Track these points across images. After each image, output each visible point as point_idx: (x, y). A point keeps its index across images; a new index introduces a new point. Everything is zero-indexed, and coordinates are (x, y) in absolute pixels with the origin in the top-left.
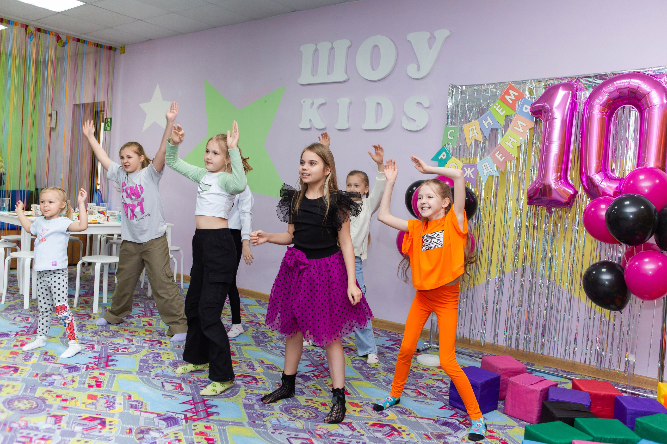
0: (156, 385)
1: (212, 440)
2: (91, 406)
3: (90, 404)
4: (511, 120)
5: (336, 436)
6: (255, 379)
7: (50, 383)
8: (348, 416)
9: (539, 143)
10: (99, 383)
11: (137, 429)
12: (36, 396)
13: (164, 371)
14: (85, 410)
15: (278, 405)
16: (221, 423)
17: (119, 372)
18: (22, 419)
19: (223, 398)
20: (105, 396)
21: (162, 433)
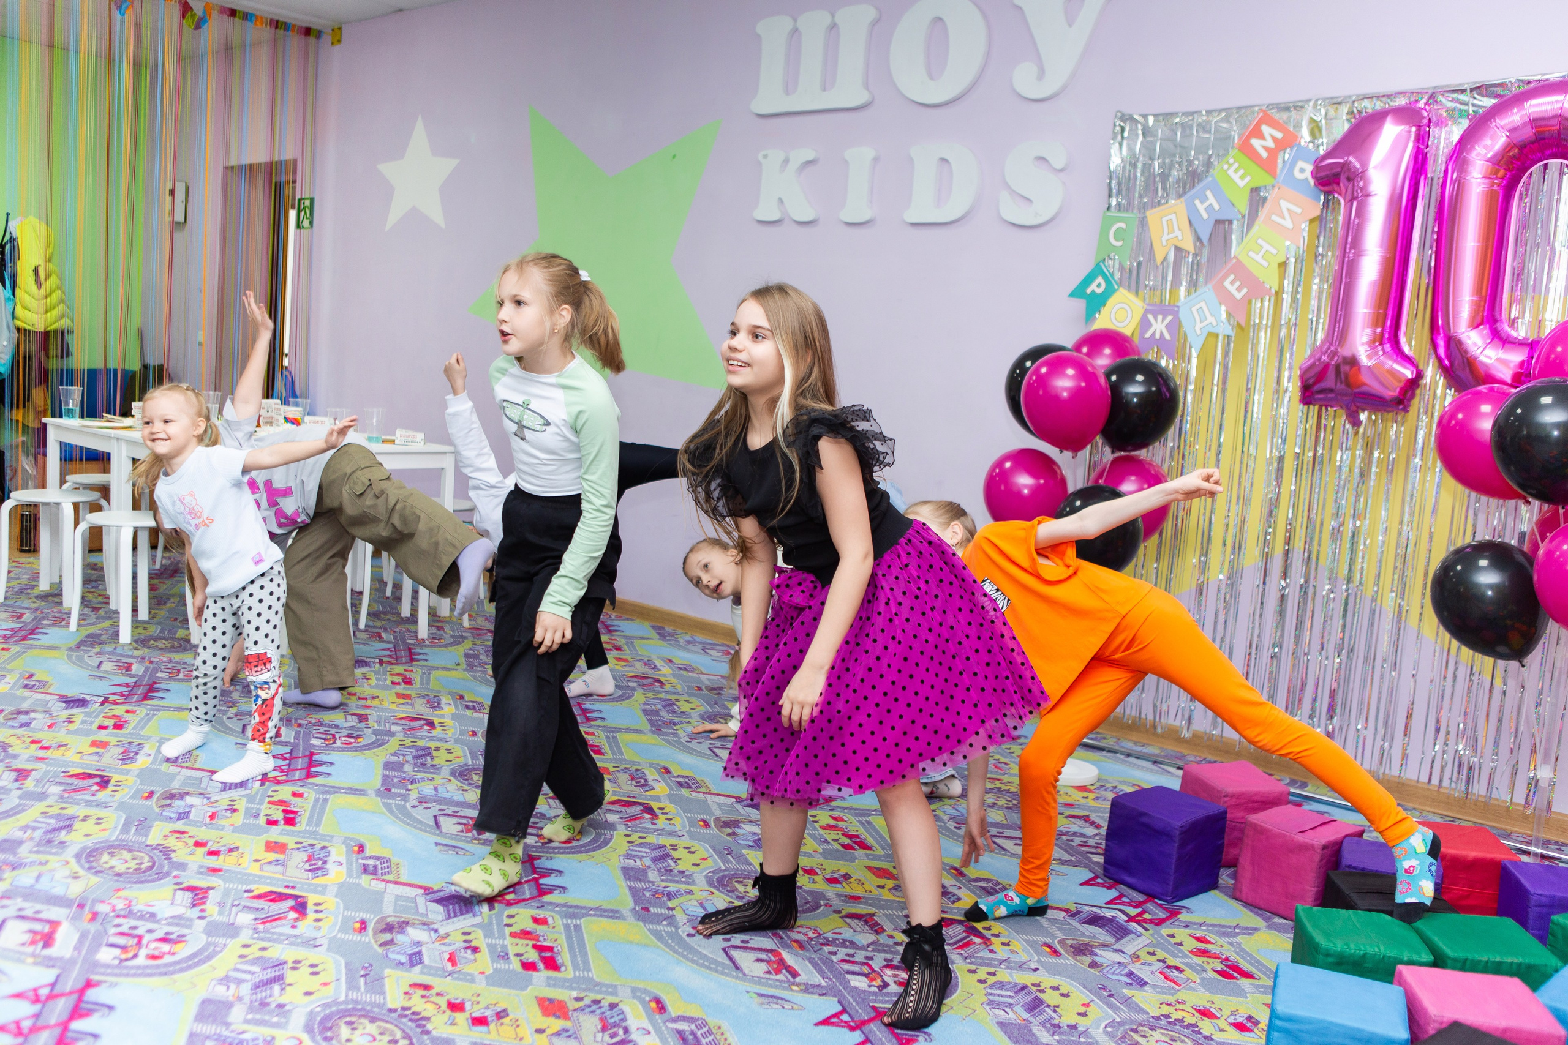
0: (421, 822)
1: (551, 949)
2: (272, 868)
3: (270, 863)
4: (1265, 199)
5: (837, 946)
6: (649, 810)
7: (180, 814)
8: (867, 898)
9: (1333, 255)
10: (292, 816)
11: (378, 922)
12: (148, 843)
13: (440, 789)
14: (261, 877)
15: (705, 869)
16: (571, 910)
17: (336, 790)
18: (120, 894)
19: (574, 853)
20: (305, 844)
21: (436, 931)
